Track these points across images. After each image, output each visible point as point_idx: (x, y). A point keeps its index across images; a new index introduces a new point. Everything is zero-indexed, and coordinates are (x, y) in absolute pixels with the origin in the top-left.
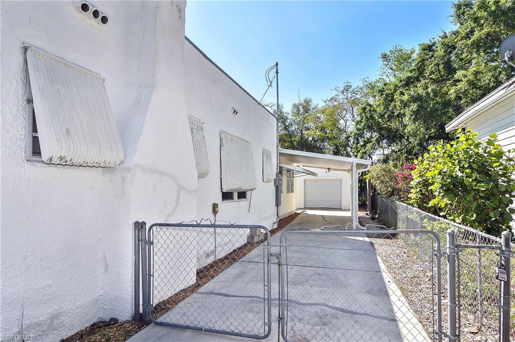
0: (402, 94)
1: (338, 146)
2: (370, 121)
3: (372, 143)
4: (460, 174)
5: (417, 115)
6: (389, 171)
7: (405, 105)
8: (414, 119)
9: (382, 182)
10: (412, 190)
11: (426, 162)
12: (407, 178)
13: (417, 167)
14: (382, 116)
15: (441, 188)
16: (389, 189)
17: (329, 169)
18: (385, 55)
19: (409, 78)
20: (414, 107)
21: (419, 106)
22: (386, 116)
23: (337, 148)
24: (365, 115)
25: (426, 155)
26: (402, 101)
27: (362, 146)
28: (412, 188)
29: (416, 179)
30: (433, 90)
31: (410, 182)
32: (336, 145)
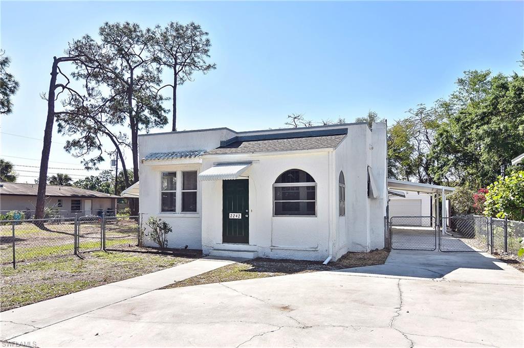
0: (478, 127)
1: (410, 166)
2: (447, 146)
3: (449, 166)
4: (512, 198)
5: (490, 147)
6: (467, 193)
7: (481, 138)
8: (488, 151)
9: (460, 202)
10: (485, 209)
11: (496, 188)
12: (481, 199)
13: (489, 191)
14: (458, 142)
15: (502, 206)
16: (466, 208)
17: (418, 192)
18: (462, 80)
19: (484, 113)
20: (488, 140)
21: (492, 140)
22: (462, 142)
23: (410, 167)
24: (442, 140)
25: (496, 183)
26: (477, 134)
27: (439, 168)
28: (485, 207)
29: (489, 201)
30: (504, 126)
31: (483, 202)
32: (408, 165)
